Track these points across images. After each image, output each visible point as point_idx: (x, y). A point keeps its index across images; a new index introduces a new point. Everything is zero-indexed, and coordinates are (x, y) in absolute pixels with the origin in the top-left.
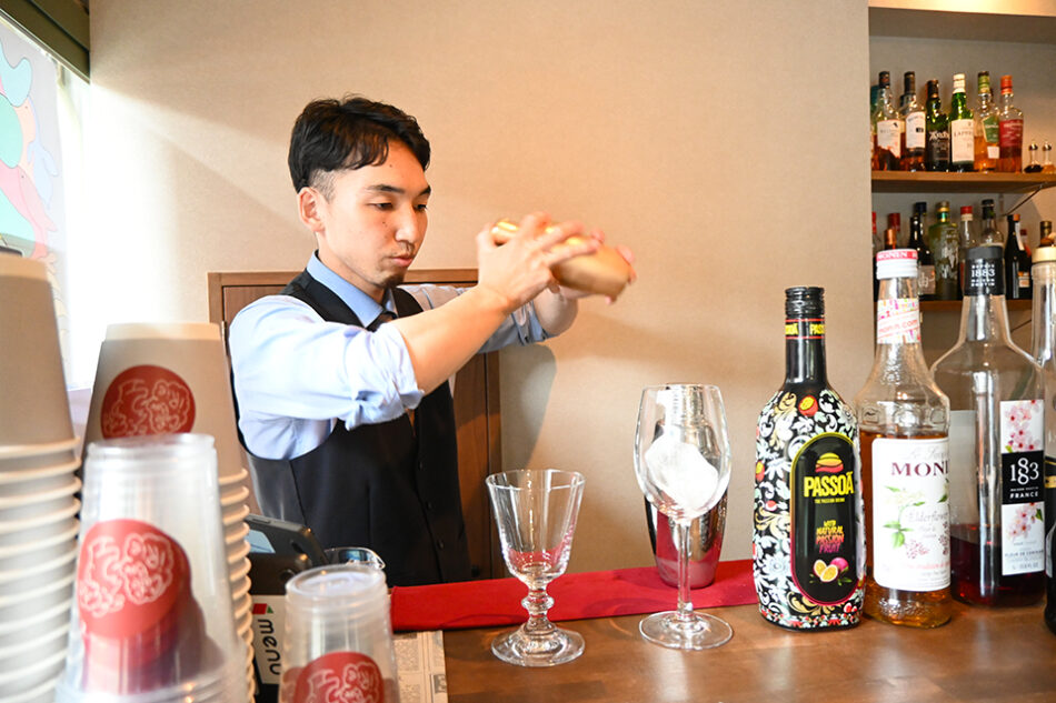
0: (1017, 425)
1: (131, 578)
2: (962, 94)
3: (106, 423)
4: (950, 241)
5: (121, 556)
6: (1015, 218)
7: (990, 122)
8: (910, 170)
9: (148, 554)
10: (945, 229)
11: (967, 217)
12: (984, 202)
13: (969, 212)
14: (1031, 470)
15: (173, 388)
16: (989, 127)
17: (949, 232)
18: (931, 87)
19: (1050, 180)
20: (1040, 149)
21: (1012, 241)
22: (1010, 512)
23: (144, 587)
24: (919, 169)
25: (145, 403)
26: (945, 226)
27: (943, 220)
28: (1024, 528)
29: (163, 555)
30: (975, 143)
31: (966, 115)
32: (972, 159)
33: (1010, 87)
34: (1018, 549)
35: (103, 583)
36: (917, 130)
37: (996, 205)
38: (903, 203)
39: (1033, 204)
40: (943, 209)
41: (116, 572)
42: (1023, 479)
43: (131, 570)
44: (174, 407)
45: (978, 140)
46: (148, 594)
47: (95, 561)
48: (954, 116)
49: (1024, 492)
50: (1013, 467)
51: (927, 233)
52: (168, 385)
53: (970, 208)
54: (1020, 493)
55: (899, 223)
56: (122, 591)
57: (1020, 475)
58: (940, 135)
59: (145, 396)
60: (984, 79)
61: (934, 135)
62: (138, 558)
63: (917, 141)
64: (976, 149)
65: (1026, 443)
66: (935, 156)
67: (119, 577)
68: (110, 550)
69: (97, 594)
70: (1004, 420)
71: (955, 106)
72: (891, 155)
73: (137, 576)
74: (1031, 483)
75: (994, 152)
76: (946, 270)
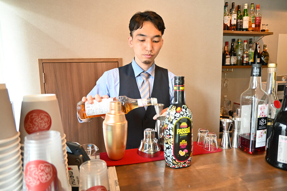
0: (262, 111)
1: (41, 176)
2: (246, 9)
3: (26, 126)
4: (241, 50)
5: (38, 170)
6: (257, 44)
7: (253, 17)
8: (232, 30)
9: (45, 169)
11: (246, 43)
12: (250, 39)
13: (246, 42)
14: (264, 122)
15: (45, 115)
16: (253, 19)
17: (241, 47)
18: (239, 7)
19: (267, 34)
20: (265, 25)
21: (256, 50)
22: (259, 132)
23: (45, 178)
24: (234, 30)
25: (37, 120)
26: (240, 46)
27: (239, 44)
28: (262, 136)
29: (50, 169)
30: (249, 23)
31: (247, 15)
32: (248, 28)
33: (259, 8)
34: (260, 141)
35: (33, 177)
36: (234, 19)
37: (253, 40)
38: (229, 39)
39: (262, 40)
40: (240, 41)
41: (37, 175)
42: (262, 124)
43: (41, 174)
44: (46, 121)
45: (250, 22)
46: (46, 180)
47: (30, 172)
48: (244, 15)
49: (262, 127)
50: (260, 121)
51: (235, 47)
52: (44, 115)
53: (246, 41)
54: (261, 127)
55: (228, 44)
56: (39, 179)
57: (262, 123)
58: (240, 21)
59: (37, 118)
60: (252, 5)
61: (239, 21)
62: (42, 171)
63: (234, 22)
64: (249, 25)
65: (264, 115)
66: (238, 27)
67: (38, 176)
68: (34, 169)
69: (31, 180)
70: (259, 109)
71: (244, 13)
72: (227, 25)
73: (43, 175)
74: (264, 125)
75: (253, 26)
76: (239, 57)
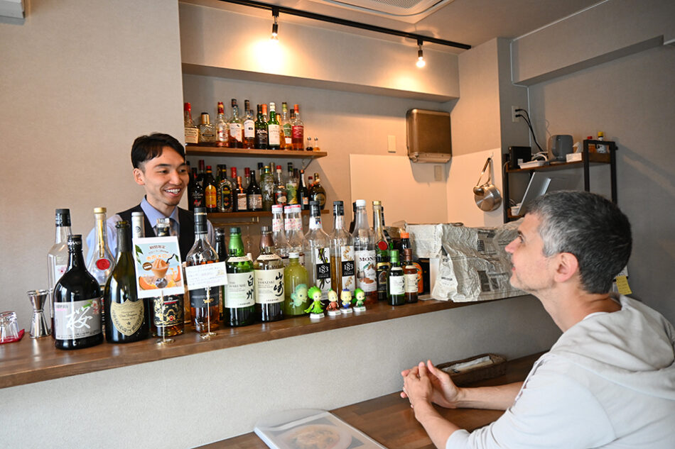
2: (274, 112)
4: (268, 182)
6: (302, 172)
8: (247, 148)
10: (267, 176)
11: (279, 171)
12: (289, 164)
13: (280, 168)
16: (286, 128)
17: (268, 178)
18: (259, 108)
19: (318, 155)
20: (313, 139)
21: (300, 183)
24: (252, 148)
27: (267, 172)
30: (280, 136)
31: (275, 122)
32: (278, 143)
33: (298, 110)
36: (249, 129)
40: (266, 167)
45: (281, 134)
48: (270, 122)
53: (281, 166)
60: (284, 105)
61: (259, 131)
63: (250, 134)
64: (280, 139)
66: (259, 142)
71: (270, 118)
75: (288, 141)
76: (268, 196)
